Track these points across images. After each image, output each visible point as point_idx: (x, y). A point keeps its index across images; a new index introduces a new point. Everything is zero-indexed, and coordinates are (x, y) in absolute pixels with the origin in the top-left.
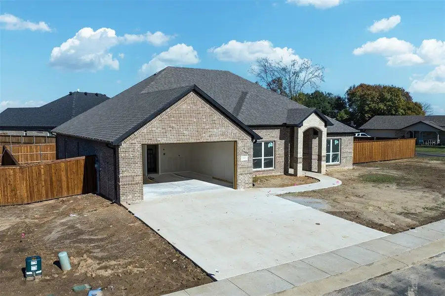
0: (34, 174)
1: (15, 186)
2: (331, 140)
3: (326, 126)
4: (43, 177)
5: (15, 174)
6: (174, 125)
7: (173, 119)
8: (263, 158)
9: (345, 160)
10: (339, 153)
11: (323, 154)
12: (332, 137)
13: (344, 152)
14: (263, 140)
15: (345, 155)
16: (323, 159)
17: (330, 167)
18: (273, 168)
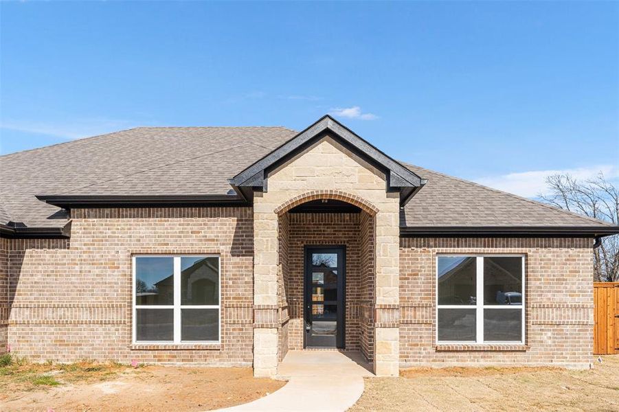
8: (177, 307)
9: (549, 334)
10: (522, 307)
11: (380, 300)
12: (482, 250)
13: (545, 302)
14: (171, 248)
15: (553, 315)
16: (382, 316)
17: (473, 354)
18: (218, 343)
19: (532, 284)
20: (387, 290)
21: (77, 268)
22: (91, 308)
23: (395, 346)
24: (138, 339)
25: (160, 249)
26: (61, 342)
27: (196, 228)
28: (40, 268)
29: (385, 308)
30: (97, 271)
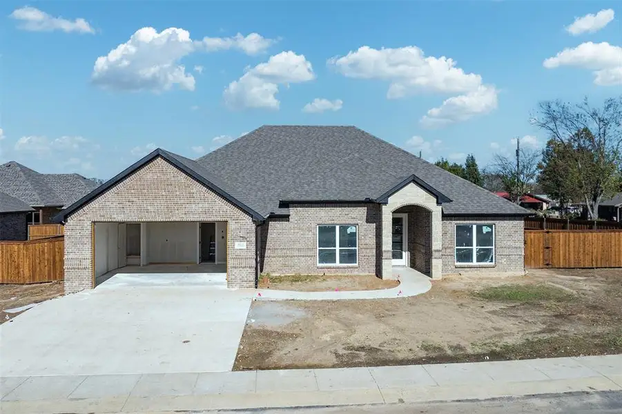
0: (38, 253)
1: (18, 265)
2: (475, 227)
3: (438, 203)
4: (46, 256)
5: (19, 251)
6: (134, 199)
7: (133, 191)
8: (338, 248)
9: (505, 260)
10: (494, 247)
11: (434, 248)
12: (475, 222)
13: (503, 245)
14: (335, 222)
15: (506, 252)
16: (435, 254)
17: (471, 269)
18: (356, 265)
19: (498, 237)
20: (436, 244)
21: (292, 231)
22: (299, 250)
23: (440, 266)
24: (319, 263)
25: (330, 222)
26: (285, 265)
27: (347, 213)
28: (275, 231)
29: (436, 251)
30: (302, 233)
